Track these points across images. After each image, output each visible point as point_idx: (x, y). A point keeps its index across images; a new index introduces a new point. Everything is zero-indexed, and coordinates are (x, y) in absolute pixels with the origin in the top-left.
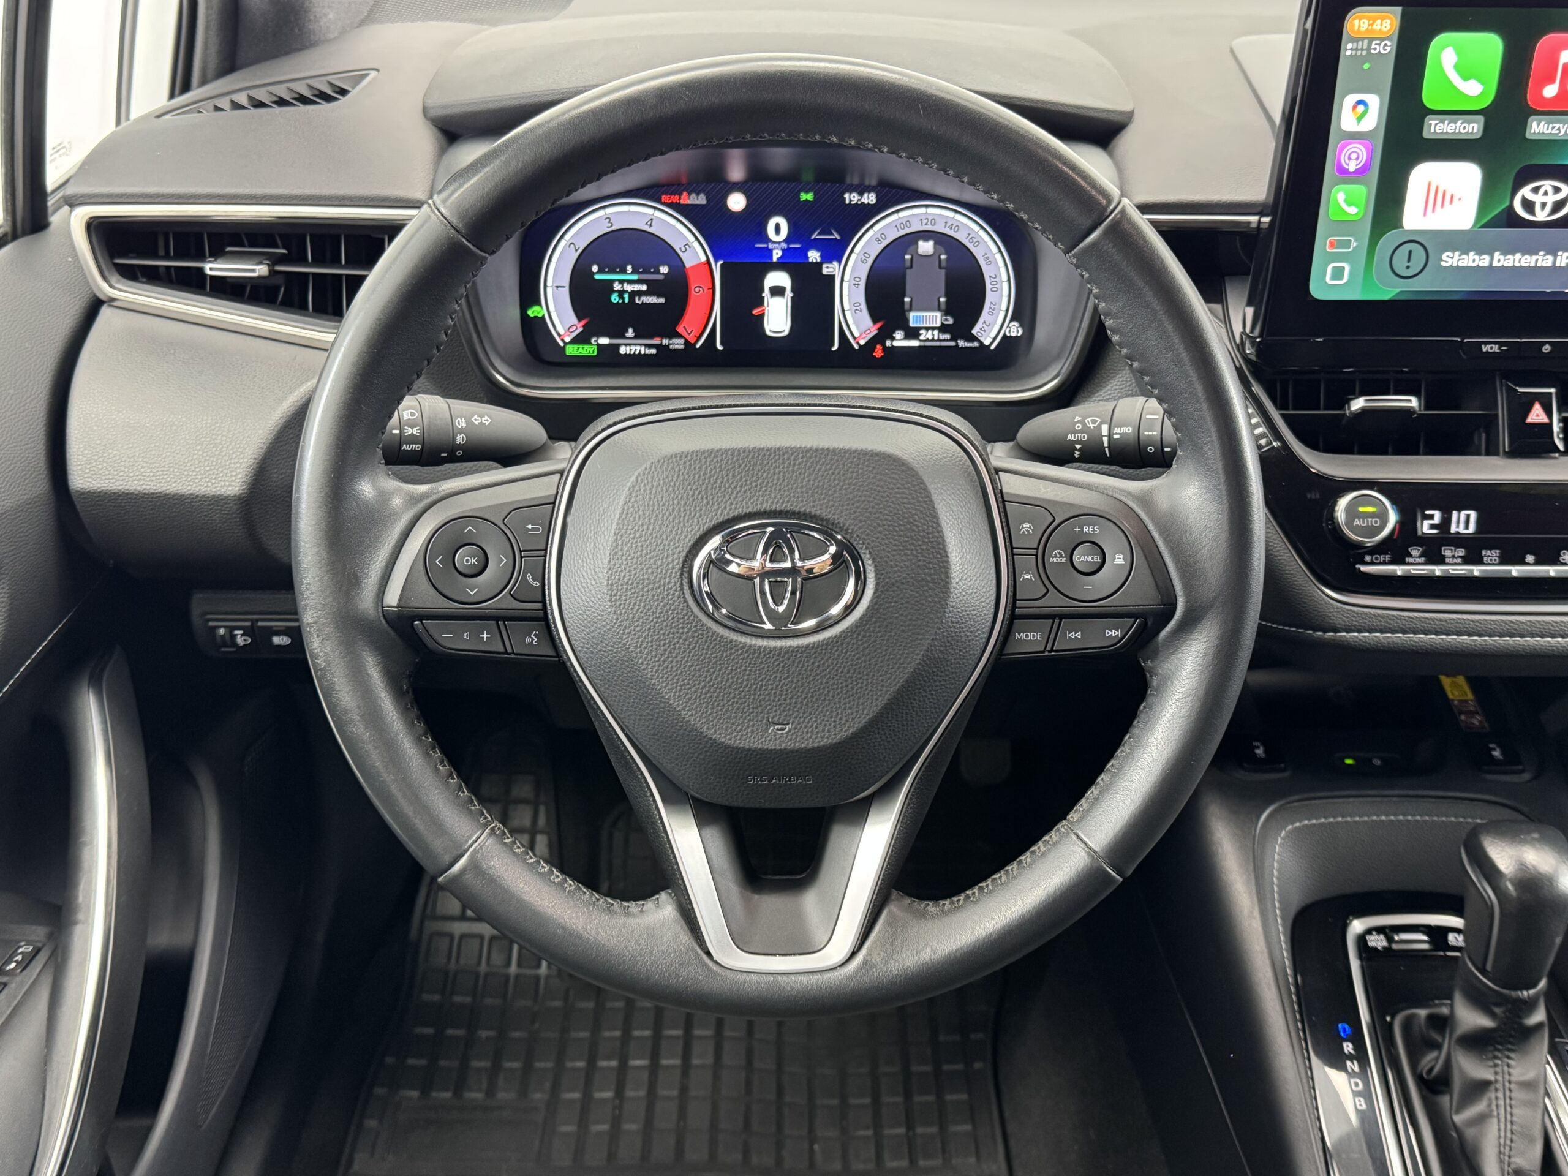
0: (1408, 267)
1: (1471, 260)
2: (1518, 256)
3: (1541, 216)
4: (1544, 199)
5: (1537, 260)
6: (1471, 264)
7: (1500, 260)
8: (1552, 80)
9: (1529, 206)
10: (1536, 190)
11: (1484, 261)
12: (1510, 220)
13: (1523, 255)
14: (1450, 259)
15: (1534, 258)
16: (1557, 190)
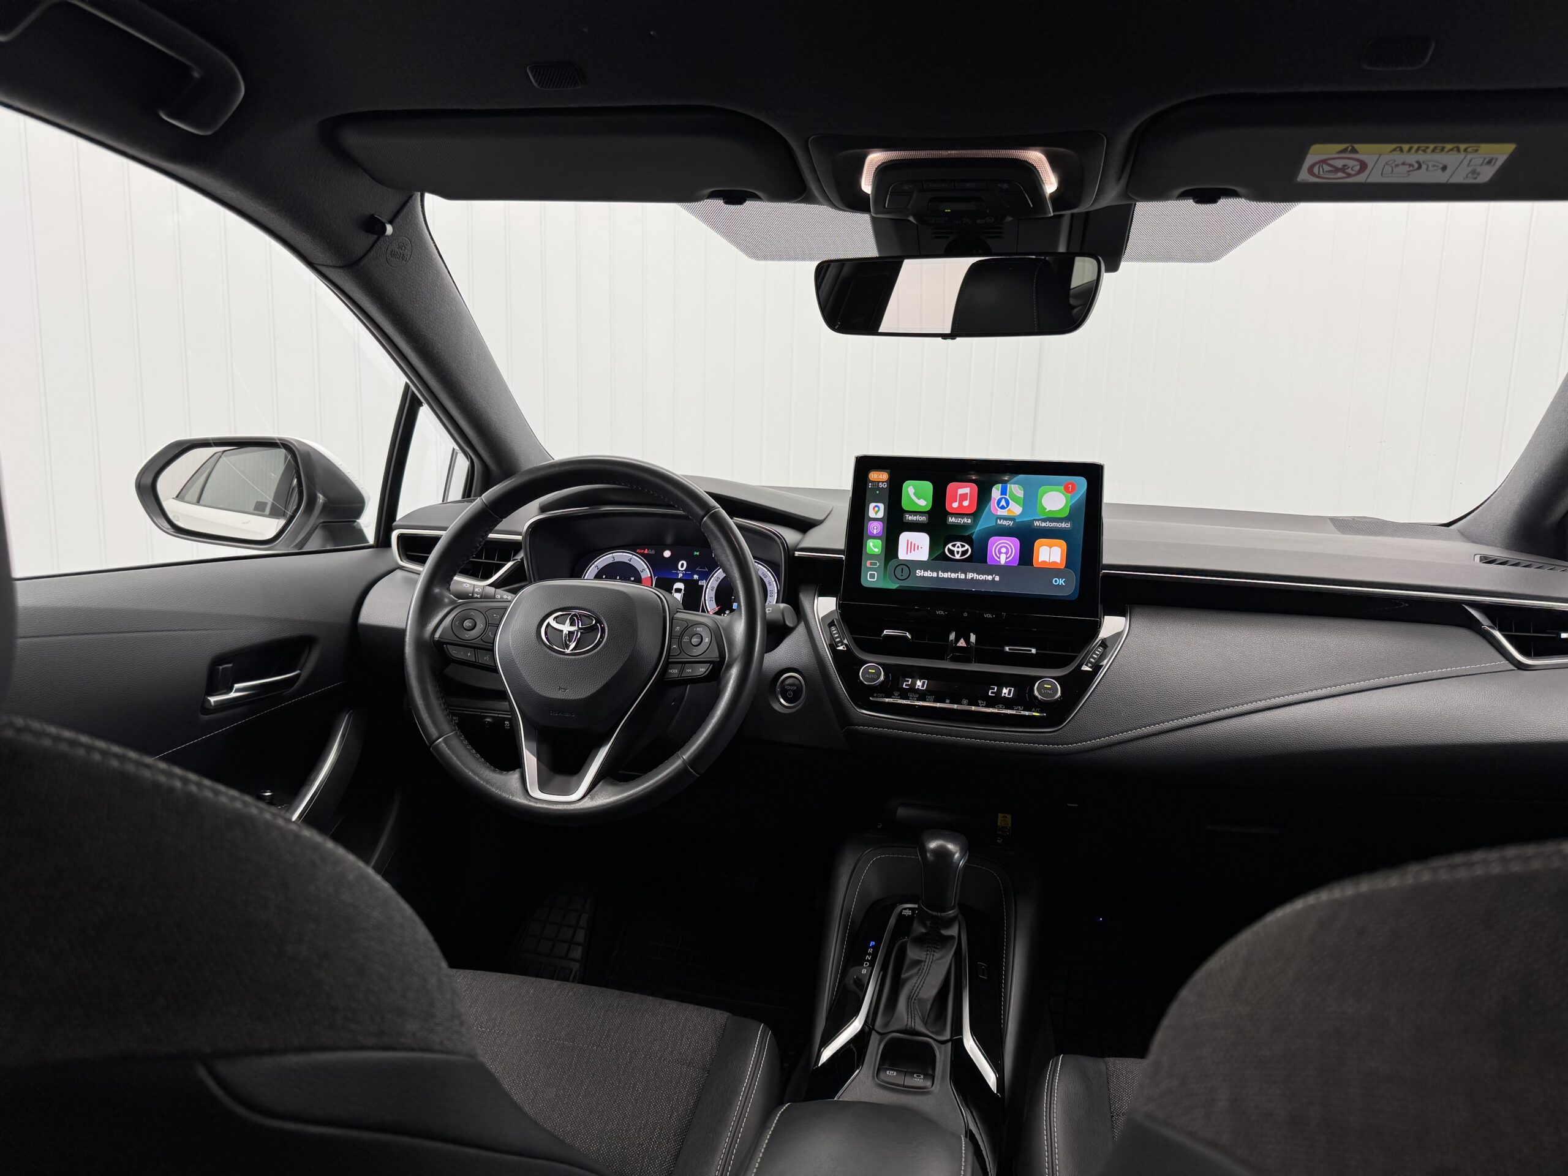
0: (902, 575)
1: (928, 574)
2: (949, 573)
3: (958, 557)
4: (958, 550)
5: (958, 576)
6: (929, 576)
7: (942, 575)
8: (956, 502)
9: (952, 552)
10: (954, 546)
11: (935, 574)
12: (944, 557)
13: (951, 573)
14: (919, 573)
15: (957, 574)
16: (963, 546)
